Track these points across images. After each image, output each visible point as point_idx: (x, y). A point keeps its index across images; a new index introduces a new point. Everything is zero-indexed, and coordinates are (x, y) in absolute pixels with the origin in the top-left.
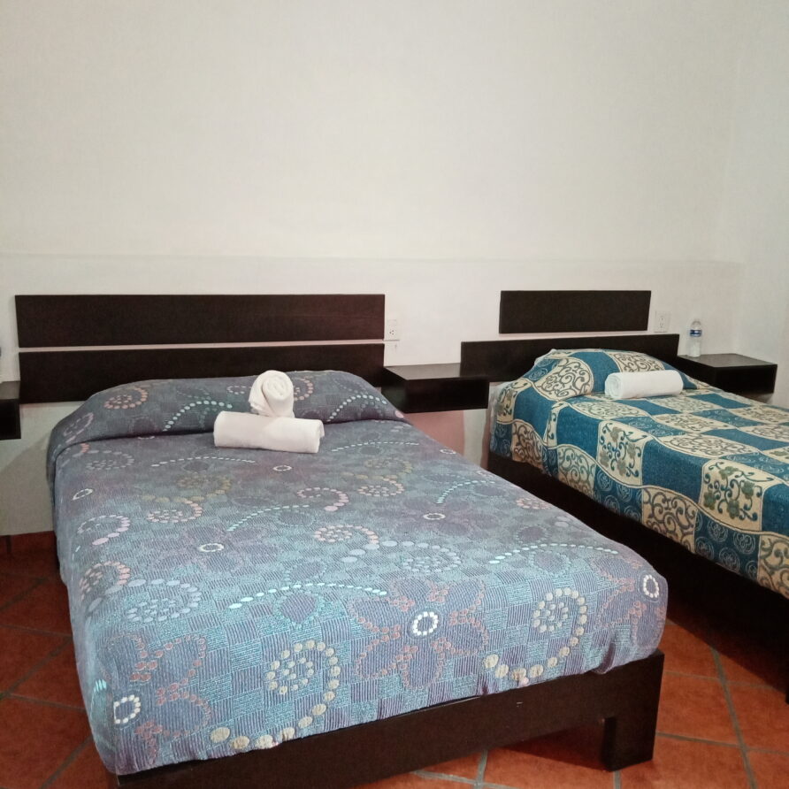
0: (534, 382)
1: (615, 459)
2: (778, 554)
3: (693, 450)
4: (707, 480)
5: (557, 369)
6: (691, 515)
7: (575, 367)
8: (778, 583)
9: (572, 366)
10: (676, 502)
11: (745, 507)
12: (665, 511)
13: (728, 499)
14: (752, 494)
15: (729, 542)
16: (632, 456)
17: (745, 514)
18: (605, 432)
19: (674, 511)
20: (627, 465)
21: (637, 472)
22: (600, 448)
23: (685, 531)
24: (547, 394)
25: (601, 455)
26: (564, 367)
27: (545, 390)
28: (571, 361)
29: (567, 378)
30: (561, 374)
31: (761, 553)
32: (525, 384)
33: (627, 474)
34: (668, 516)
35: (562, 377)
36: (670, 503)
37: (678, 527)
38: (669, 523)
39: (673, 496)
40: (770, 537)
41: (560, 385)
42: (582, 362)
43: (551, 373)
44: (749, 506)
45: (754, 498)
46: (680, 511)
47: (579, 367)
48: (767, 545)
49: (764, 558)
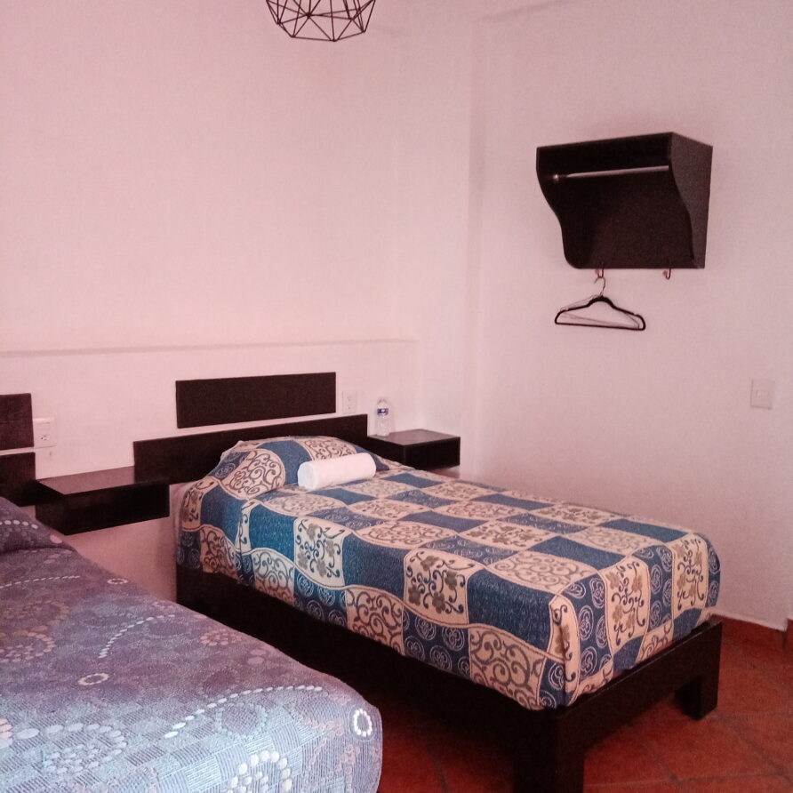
0: (221, 480)
1: (314, 560)
2: (488, 646)
3: (392, 541)
4: (410, 574)
5: (244, 463)
6: (397, 613)
7: (265, 459)
8: (491, 679)
9: (261, 458)
10: (381, 602)
11: (450, 599)
12: (370, 612)
13: (433, 592)
14: (456, 584)
15: (438, 639)
16: (331, 554)
17: (451, 606)
18: (300, 530)
19: (379, 611)
20: (327, 565)
21: (338, 572)
22: (297, 550)
23: (393, 632)
24: (236, 492)
25: (299, 557)
26: (253, 460)
27: (233, 488)
28: (259, 453)
29: (256, 472)
30: (250, 468)
31: (472, 648)
32: (212, 484)
33: (328, 575)
34: (374, 617)
35: (252, 471)
36: (375, 602)
37: (386, 629)
38: (376, 624)
39: (377, 595)
40: (478, 629)
41: (250, 481)
42: (271, 453)
43: (239, 469)
44: (453, 598)
45: (458, 587)
46: (386, 610)
47: (269, 459)
48: (477, 639)
49: (475, 652)
